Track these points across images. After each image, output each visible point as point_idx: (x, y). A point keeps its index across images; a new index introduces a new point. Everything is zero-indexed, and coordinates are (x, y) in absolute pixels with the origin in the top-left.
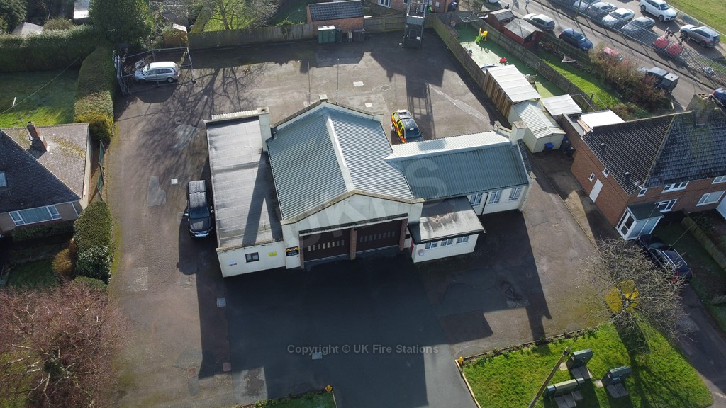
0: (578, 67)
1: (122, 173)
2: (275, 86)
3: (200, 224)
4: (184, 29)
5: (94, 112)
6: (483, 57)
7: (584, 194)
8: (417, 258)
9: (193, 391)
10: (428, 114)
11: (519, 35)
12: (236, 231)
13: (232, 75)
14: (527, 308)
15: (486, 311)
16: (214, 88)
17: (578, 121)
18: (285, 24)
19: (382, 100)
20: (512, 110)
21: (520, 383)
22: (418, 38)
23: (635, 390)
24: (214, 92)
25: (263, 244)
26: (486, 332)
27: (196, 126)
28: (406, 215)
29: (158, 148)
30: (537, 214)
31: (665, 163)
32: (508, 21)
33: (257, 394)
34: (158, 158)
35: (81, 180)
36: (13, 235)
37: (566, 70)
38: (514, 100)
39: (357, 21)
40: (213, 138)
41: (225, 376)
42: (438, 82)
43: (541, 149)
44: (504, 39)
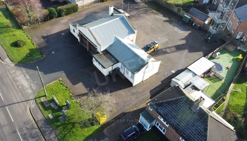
9: (38, 37)
13: (149, 10)
16: (140, 9)
18: (179, 9)
25: (75, 28)
26: (74, 84)
28: (96, 46)
30: (135, 91)
39: (202, 22)
41: (43, 40)
42: (191, 52)
43: (173, 86)
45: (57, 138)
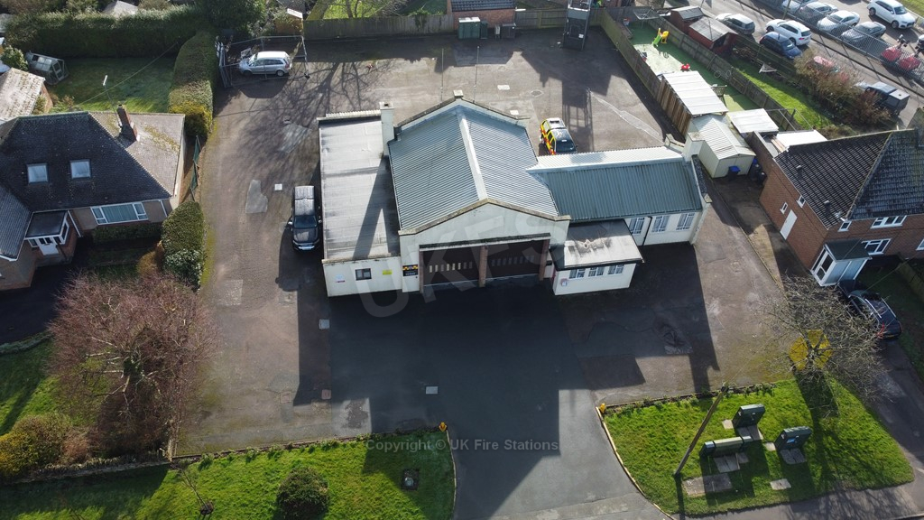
0: (781, 80)
1: (219, 175)
2: (404, 86)
3: (305, 235)
4: (300, 15)
5: (191, 103)
6: (661, 64)
7: (773, 229)
8: (560, 290)
9: (286, 418)
10: (587, 126)
11: (709, 38)
12: (347, 243)
13: (353, 72)
14: (690, 355)
15: (639, 357)
16: (332, 85)
17: (773, 141)
18: (420, 14)
19: (531, 107)
20: (691, 124)
21: (673, 438)
22: (581, 36)
23: (814, 457)
24: (330, 89)
25: (377, 258)
26: (637, 379)
27: (307, 127)
28: (548, 235)
29: (262, 150)
30: (712, 249)
31: (876, 191)
32: (695, 20)
33: (360, 427)
34: (262, 160)
35: (173, 176)
36: (94, 235)
37: (764, 81)
38: (694, 112)
39: (507, 13)
40: (325, 139)
41: (324, 404)
42: (602, 90)
43: (724, 173)
44: (689, 42)
45: (870, 491)
